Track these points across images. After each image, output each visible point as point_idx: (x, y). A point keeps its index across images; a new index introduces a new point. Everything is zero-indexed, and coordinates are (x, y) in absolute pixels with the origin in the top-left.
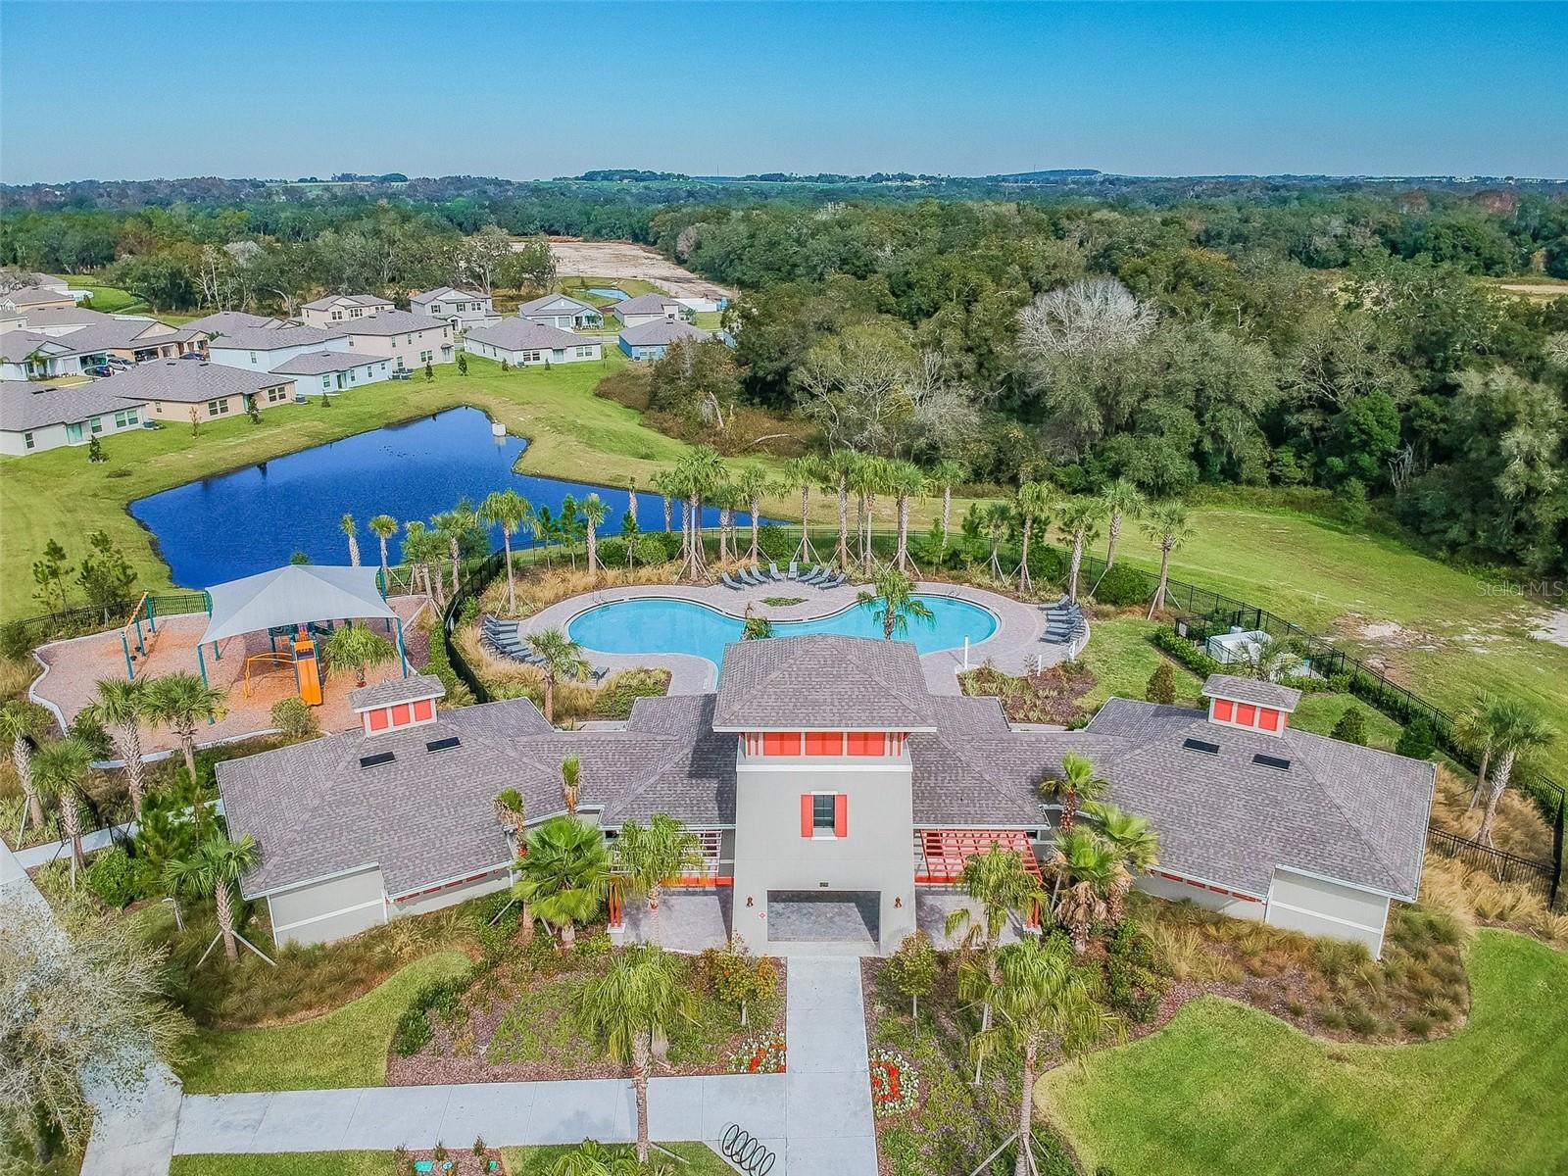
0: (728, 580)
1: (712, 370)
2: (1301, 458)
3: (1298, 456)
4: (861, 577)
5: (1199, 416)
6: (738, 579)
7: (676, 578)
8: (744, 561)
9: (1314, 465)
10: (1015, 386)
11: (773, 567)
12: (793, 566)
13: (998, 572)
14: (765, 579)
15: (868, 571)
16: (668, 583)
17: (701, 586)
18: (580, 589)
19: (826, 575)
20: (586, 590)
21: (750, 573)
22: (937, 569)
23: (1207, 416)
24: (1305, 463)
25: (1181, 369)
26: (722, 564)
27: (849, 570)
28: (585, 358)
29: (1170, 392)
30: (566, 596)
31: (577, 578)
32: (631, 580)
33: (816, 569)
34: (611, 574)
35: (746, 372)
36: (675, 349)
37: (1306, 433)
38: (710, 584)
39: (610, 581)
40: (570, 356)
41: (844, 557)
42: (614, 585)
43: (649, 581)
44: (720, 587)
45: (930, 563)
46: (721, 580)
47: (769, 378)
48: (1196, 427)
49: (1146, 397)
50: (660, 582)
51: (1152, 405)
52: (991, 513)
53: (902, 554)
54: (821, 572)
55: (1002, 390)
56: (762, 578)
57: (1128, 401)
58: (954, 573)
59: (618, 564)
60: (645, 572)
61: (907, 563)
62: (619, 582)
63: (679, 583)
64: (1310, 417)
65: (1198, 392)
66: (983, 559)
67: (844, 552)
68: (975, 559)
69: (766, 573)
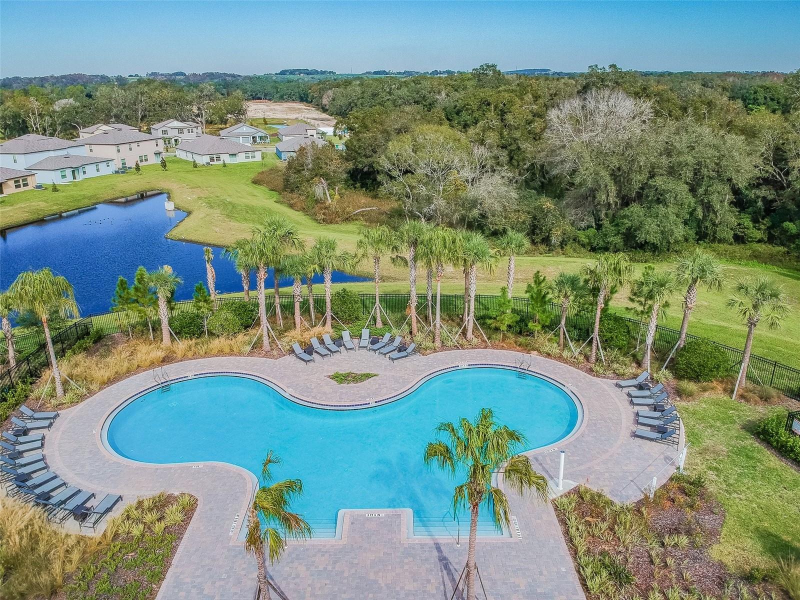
0: (298, 349)
1: (326, 164)
2: (758, 222)
3: (755, 221)
4: (430, 344)
5: (693, 190)
6: (309, 350)
7: (248, 348)
8: (318, 329)
9: (769, 228)
10: (537, 172)
11: (346, 335)
12: (365, 333)
13: (565, 338)
14: (337, 349)
15: (438, 339)
16: (240, 354)
17: (273, 357)
18: (148, 363)
19: (397, 343)
20: (152, 365)
21: (322, 342)
22: (504, 335)
23: (701, 191)
24: (763, 227)
25: (680, 153)
26: (295, 333)
27: (419, 337)
28: (251, 160)
29: (672, 171)
30: (129, 373)
31: (147, 352)
32: (202, 353)
33: (387, 336)
34: (182, 345)
35: (350, 165)
36: (302, 150)
37: (760, 204)
38: (281, 355)
39: (179, 354)
40: (241, 158)
41: (414, 325)
42: (184, 358)
43: (221, 353)
44: (291, 359)
45: (497, 329)
46: (292, 351)
47: (366, 169)
48: (693, 201)
49: (652, 176)
50: (231, 353)
51: (659, 181)
52: (561, 283)
53: (470, 321)
54: (392, 340)
55: (527, 175)
56: (334, 347)
57: (638, 179)
58: (521, 339)
59: (192, 335)
60: (216, 343)
61: (475, 328)
62: (190, 354)
63: (251, 354)
64: (765, 192)
65: (696, 172)
66: (551, 326)
67: (414, 320)
68: (543, 327)
69: (338, 341)
